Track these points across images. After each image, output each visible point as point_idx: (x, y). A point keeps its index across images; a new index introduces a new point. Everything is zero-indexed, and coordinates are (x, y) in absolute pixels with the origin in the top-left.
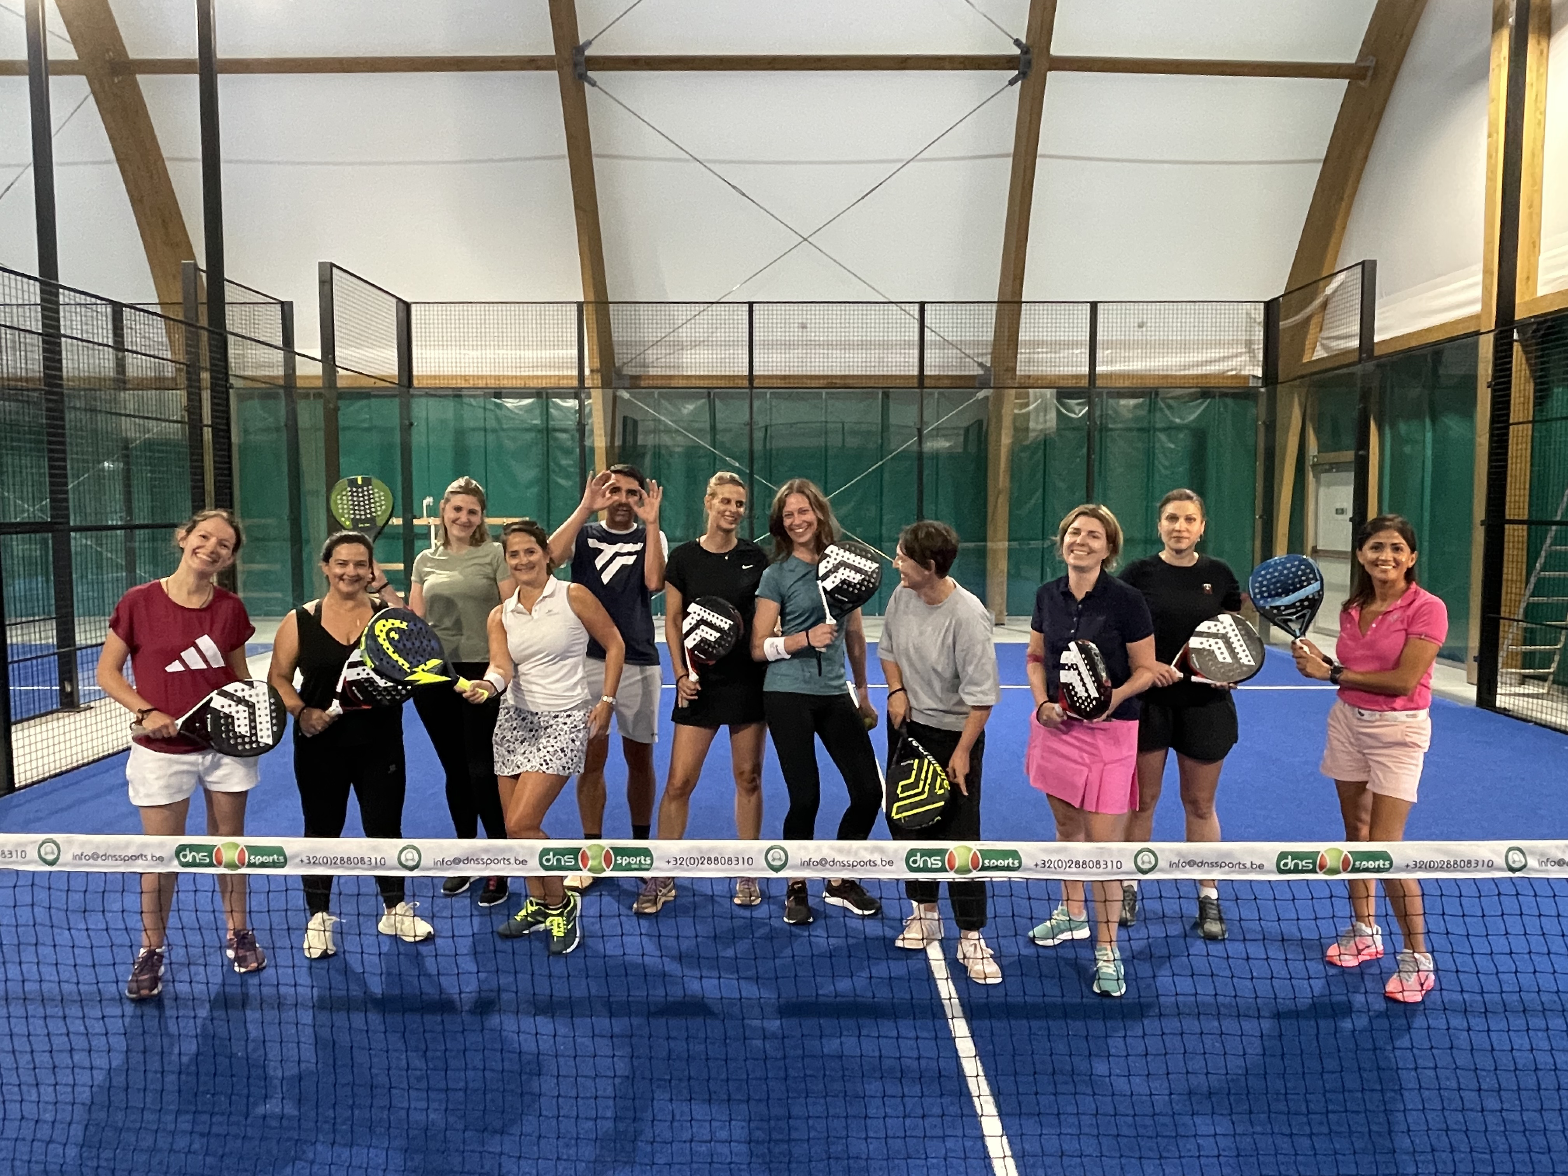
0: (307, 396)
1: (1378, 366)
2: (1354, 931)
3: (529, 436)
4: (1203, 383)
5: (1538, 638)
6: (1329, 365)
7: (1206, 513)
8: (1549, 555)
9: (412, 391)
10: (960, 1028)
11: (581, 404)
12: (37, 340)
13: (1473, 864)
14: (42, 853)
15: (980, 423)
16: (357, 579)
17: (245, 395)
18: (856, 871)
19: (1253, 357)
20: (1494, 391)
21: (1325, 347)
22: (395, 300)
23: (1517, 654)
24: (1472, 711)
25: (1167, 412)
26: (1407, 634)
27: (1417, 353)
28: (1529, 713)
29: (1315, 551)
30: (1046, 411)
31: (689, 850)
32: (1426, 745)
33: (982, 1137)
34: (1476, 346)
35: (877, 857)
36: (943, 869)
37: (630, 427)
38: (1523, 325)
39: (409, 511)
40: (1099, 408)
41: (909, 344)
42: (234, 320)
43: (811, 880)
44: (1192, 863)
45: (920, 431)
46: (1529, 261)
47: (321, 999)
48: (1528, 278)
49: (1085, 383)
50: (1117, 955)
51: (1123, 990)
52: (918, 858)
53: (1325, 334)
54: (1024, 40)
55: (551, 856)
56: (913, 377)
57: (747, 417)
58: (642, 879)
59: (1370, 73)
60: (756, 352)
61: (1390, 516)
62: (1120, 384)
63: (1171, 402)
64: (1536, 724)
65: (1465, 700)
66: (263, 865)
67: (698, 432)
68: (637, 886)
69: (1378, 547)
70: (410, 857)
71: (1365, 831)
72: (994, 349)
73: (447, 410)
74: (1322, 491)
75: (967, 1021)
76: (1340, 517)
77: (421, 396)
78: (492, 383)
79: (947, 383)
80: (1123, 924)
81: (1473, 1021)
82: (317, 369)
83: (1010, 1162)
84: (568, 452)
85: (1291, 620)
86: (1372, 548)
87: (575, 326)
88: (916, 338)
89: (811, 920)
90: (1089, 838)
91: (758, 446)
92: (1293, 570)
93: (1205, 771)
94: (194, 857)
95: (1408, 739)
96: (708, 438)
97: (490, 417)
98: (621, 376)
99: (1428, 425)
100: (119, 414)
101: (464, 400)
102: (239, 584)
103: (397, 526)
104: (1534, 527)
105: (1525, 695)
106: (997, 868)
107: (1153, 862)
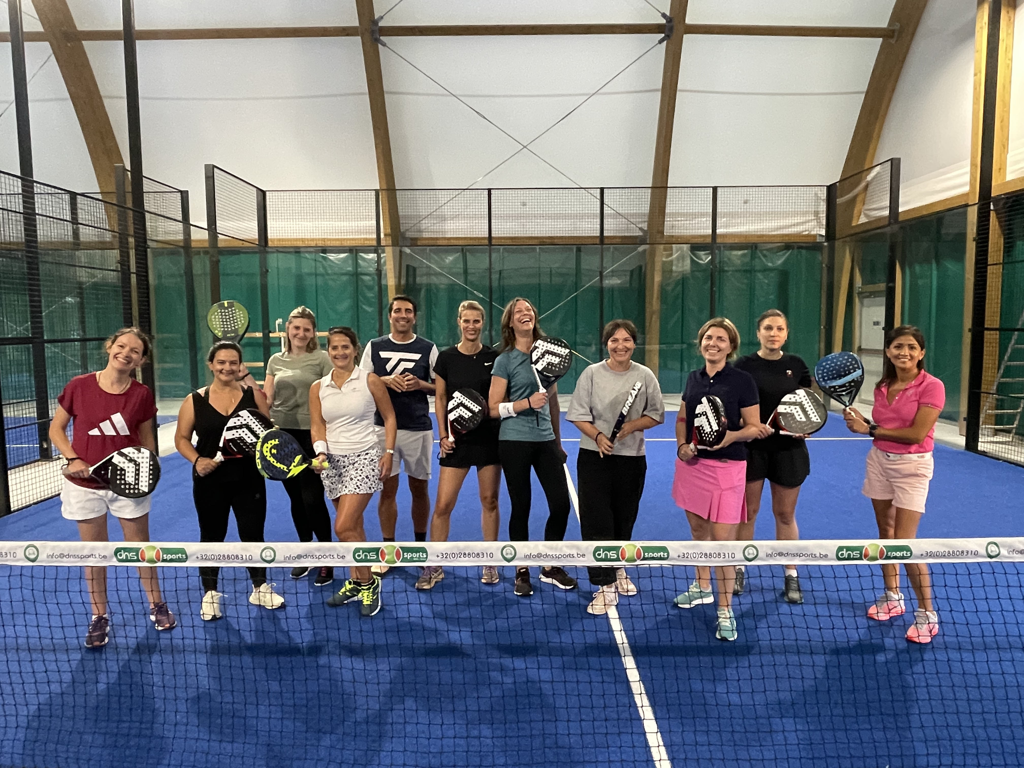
0: (198, 253)
1: (901, 228)
2: (887, 597)
3: (345, 278)
4: (786, 239)
5: (1006, 405)
6: (868, 227)
7: (789, 326)
8: (1014, 351)
9: (267, 249)
10: (629, 662)
11: (379, 257)
12: (21, 217)
13: (965, 553)
14: (27, 554)
15: (640, 267)
16: (232, 372)
17: (158, 253)
19: (819, 223)
20: (977, 243)
21: (867, 216)
22: (255, 189)
23: (992, 415)
24: (962, 453)
25: (764, 260)
26: (919, 404)
27: (928, 219)
28: (1000, 454)
29: (860, 349)
30: (683, 259)
31: (451, 549)
32: (931, 476)
33: (645, 733)
34: (965, 214)
35: (574, 552)
36: (618, 560)
37: (411, 273)
38: (997, 200)
39: (267, 328)
40: (718, 256)
41: (594, 215)
42: (149, 204)
43: (532, 567)
44: (781, 554)
45: (601, 274)
46: (1001, 157)
47: (213, 647)
48: (1000, 169)
49: (709, 240)
50: (732, 614)
51: (736, 637)
52: (601, 552)
53: (866, 207)
54: (668, 14)
55: (361, 553)
56: (595, 237)
57: (487, 265)
58: (422, 568)
59: (896, 34)
60: (493, 221)
61: (907, 326)
62: (731, 241)
63: (765, 252)
64: (1005, 461)
65: (961, 446)
66: (171, 561)
67: (455, 274)
68: (418, 572)
69: (899, 347)
70: (268, 555)
71: (892, 532)
72: (649, 218)
73: (290, 261)
74: (864, 309)
75: (634, 658)
76: (876, 327)
77: (273, 252)
78: (320, 244)
79: (618, 241)
80: (736, 594)
81: (965, 655)
82: (205, 235)
83: (663, 750)
84: (370, 288)
85: (843, 395)
86: (895, 347)
87: (374, 205)
88: (599, 212)
89: (532, 593)
90: (714, 539)
91: (495, 284)
92: (844, 362)
93: (789, 494)
94: (127, 556)
95: (919, 472)
96: (462, 278)
97: (318, 264)
98: (404, 238)
99: (934, 266)
100: (75, 266)
101: (302, 255)
102: (156, 377)
103: (259, 338)
104: (1003, 333)
105: (996, 442)
106: (653, 558)
107: (755, 553)
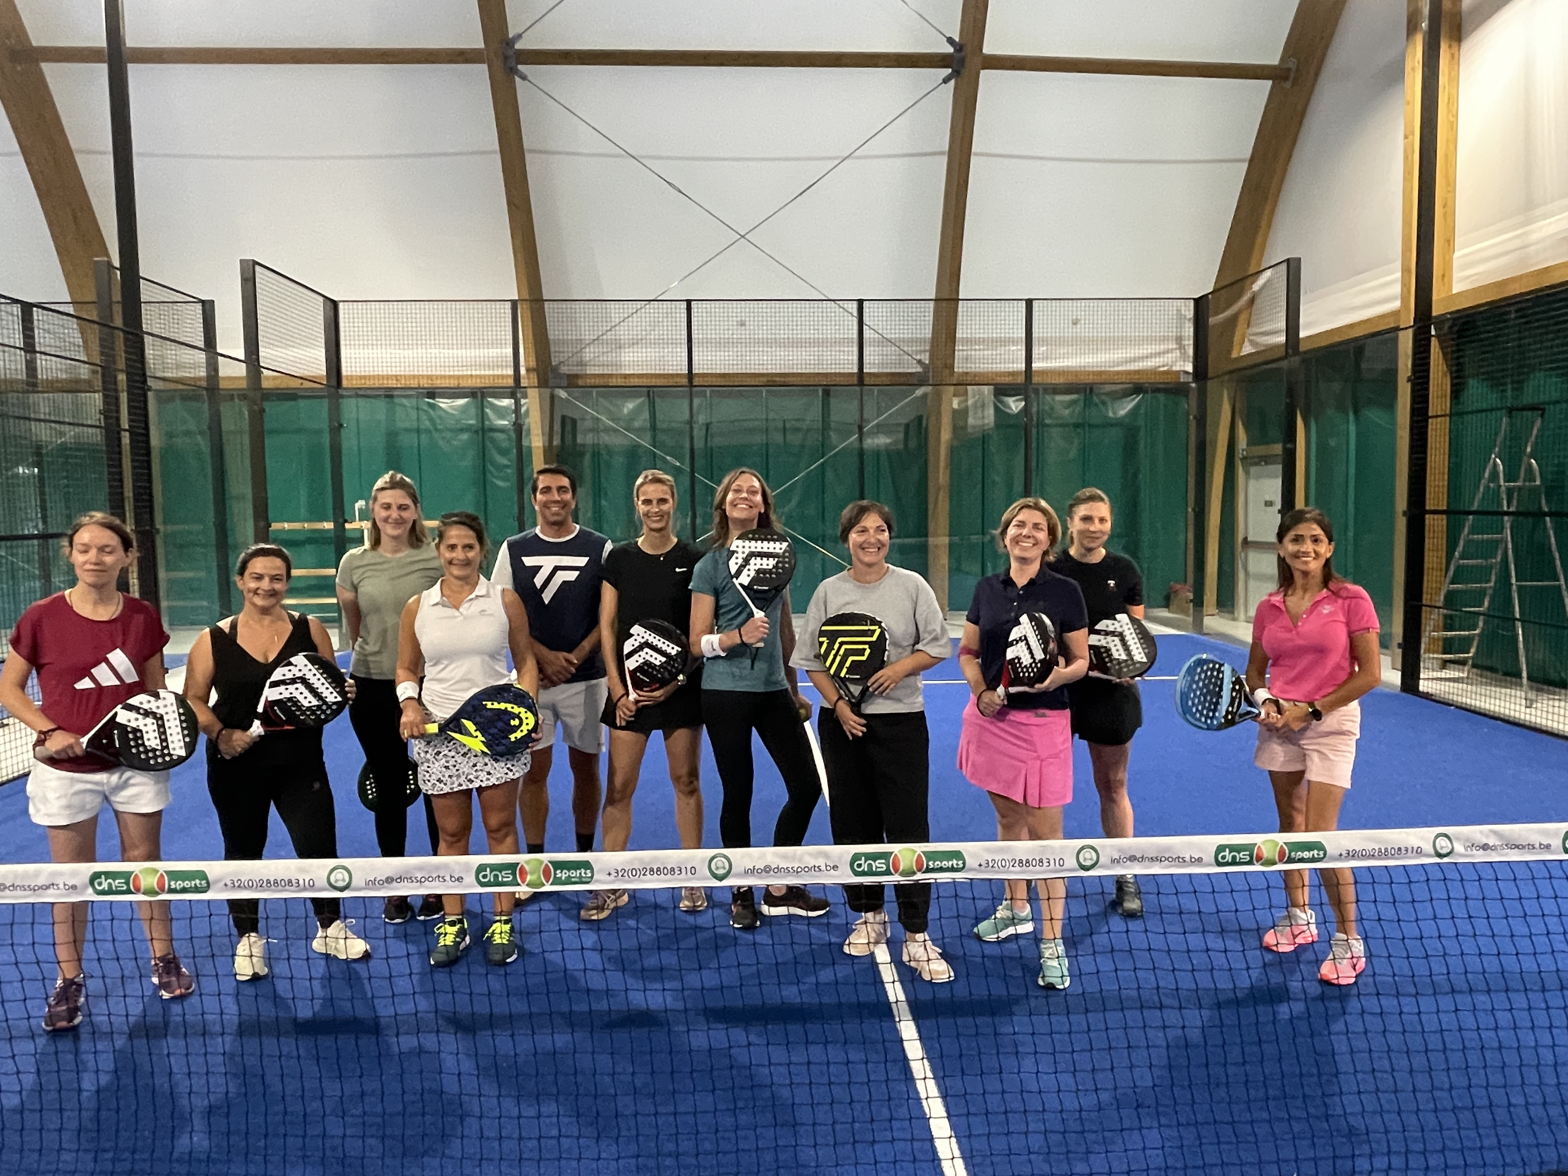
0: (230, 398)
1: (1303, 361)
2: (1290, 918)
3: (464, 436)
4: (1136, 379)
5: (1457, 624)
6: (1257, 360)
8: (1468, 542)
9: (341, 392)
10: (908, 1030)
11: (518, 404)
13: (1403, 852)
15: (920, 418)
16: (273, 593)
17: (165, 397)
18: (800, 877)
19: (1184, 353)
20: (1413, 385)
21: (1252, 343)
22: (321, 299)
23: (1438, 639)
24: (1395, 696)
25: (1102, 408)
27: (1340, 349)
28: (1451, 697)
29: (1245, 543)
30: (983, 406)
31: (631, 861)
32: (1358, 732)
33: (931, 1139)
34: (1395, 340)
35: (821, 862)
36: (887, 873)
37: (568, 428)
38: (1440, 321)
39: (341, 515)
40: (1035, 404)
41: (850, 341)
42: (150, 321)
44: (1133, 858)
45: (861, 428)
46: (1444, 258)
48: (1443, 276)
49: (1021, 379)
50: (1062, 950)
51: (1067, 984)
52: (862, 862)
53: (1254, 330)
54: (957, 38)
55: (488, 872)
56: (851, 375)
57: (686, 416)
59: (1292, 74)
60: (695, 350)
62: (1054, 381)
63: (1103, 397)
64: (1457, 707)
65: (1392, 686)
66: (184, 890)
67: (638, 431)
69: (1298, 539)
70: (340, 877)
71: (1300, 819)
72: (932, 346)
73: (378, 411)
74: (1252, 483)
75: (915, 1023)
76: (1269, 509)
77: (350, 397)
78: (425, 383)
79: (886, 381)
81: (1405, 1003)
82: (241, 370)
83: (960, 1163)
84: (504, 452)
86: (1292, 540)
87: (509, 324)
88: (856, 336)
89: (758, 923)
91: (699, 444)
94: (110, 884)
96: (648, 435)
97: (424, 417)
98: (559, 376)
99: (1351, 417)
100: (29, 419)
101: (396, 400)
102: (162, 593)
103: (328, 530)
104: (1452, 517)
105: (1446, 680)
106: (941, 870)
107: (1095, 858)
